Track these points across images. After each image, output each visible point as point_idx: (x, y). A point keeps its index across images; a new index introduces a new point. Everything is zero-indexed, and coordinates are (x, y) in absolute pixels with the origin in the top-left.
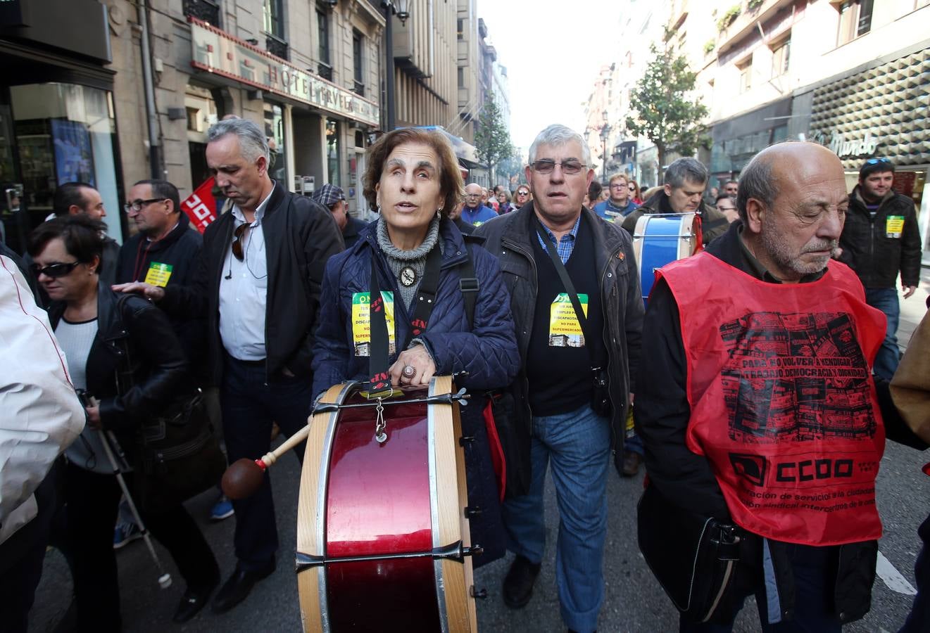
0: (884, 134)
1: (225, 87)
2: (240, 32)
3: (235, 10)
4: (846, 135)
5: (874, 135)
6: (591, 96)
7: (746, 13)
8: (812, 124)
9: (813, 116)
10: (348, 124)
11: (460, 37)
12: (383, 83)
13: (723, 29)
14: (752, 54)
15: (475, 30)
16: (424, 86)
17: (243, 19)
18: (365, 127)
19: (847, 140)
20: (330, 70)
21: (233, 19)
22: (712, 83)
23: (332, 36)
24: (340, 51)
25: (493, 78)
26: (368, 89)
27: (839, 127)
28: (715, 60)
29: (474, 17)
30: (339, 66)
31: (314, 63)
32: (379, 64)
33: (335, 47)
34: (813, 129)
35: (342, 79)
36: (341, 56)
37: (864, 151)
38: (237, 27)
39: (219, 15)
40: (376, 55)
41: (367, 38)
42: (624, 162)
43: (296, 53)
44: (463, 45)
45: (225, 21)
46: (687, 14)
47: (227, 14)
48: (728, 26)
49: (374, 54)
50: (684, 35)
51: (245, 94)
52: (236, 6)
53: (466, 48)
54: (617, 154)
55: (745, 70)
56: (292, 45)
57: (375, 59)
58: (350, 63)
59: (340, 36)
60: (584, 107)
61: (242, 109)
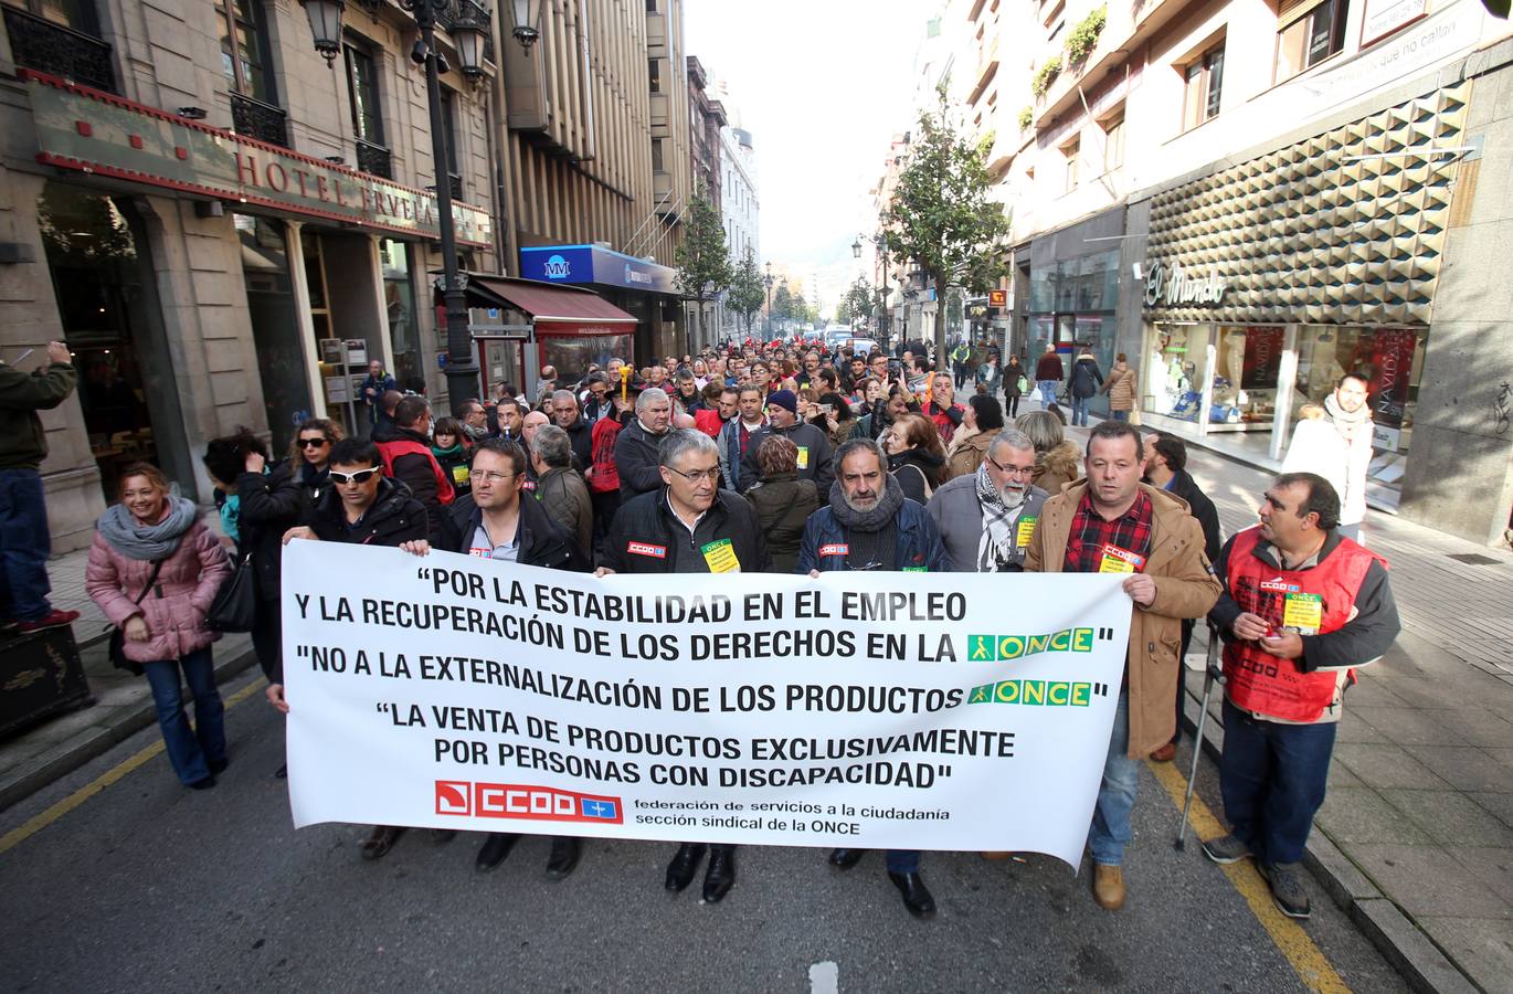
0: (1233, 273)
1: (142, 197)
2: (164, 93)
3: (150, 53)
4: (1189, 269)
5: (1221, 273)
6: (883, 180)
7: (1068, 70)
8: (1149, 249)
9: (1150, 237)
10: (427, 246)
11: (654, 88)
12: (500, 172)
13: (1040, 93)
14: (1079, 134)
15: (681, 76)
16: (581, 173)
17: (169, 69)
18: (466, 248)
19: (1191, 278)
20: (387, 155)
21: (148, 71)
22: (1031, 174)
23: (386, 94)
24: (404, 119)
25: (722, 152)
26: (469, 184)
27: (1181, 257)
28: (1033, 140)
29: (678, 56)
30: (403, 147)
31: (346, 144)
32: (489, 141)
33: (393, 114)
34: (1151, 257)
35: (410, 169)
36: (406, 130)
37: (1209, 297)
38: (157, 85)
39: (113, 61)
40: (481, 125)
41: (461, 96)
42: (925, 288)
43: (304, 128)
44: (660, 103)
45: (126, 72)
46: (997, 64)
47: (130, 59)
48: (1046, 88)
49: (479, 124)
50: (994, 97)
51: (187, 207)
52: (150, 45)
53: (664, 107)
54: (916, 273)
55: (1072, 158)
56: (295, 113)
57: (481, 132)
58: (425, 142)
59: (402, 95)
60: (873, 197)
61: (183, 234)
